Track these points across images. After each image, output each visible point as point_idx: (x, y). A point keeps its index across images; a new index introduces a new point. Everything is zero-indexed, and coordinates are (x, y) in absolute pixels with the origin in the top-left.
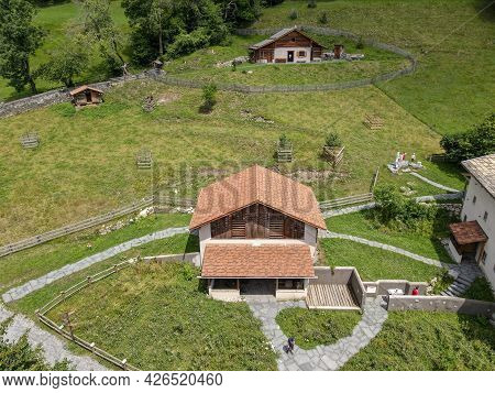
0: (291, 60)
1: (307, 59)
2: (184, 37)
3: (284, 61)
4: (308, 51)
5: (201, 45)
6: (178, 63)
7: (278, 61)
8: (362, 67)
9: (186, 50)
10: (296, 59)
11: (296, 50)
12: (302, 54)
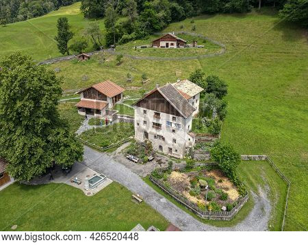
0: (167, 46)
1: (175, 46)
2: (125, 36)
3: (164, 47)
4: (175, 43)
5: (131, 39)
6: (121, 47)
7: (162, 47)
8: (198, 51)
9: (126, 41)
10: (170, 47)
11: (170, 43)
12: (172, 44)
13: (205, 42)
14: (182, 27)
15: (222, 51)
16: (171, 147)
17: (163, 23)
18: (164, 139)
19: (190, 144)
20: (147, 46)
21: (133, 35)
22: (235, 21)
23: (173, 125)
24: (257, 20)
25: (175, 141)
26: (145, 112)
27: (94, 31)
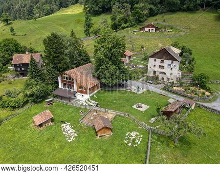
0: (149, 31)
1: (154, 31)
2: (123, 25)
4: (154, 29)
5: (127, 27)
7: (146, 31)
9: (123, 28)
11: (151, 29)
12: (152, 30)
13: (172, 28)
14: (156, 20)
15: (183, 33)
16: (169, 77)
17: (145, 17)
18: (165, 74)
19: (180, 76)
20: (137, 31)
21: (128, 24)
22: (190, 16)
23: (171, 66)
24: (204, 15)
25: (171, 74)
26: (155, 60)
27: (105, 22)
